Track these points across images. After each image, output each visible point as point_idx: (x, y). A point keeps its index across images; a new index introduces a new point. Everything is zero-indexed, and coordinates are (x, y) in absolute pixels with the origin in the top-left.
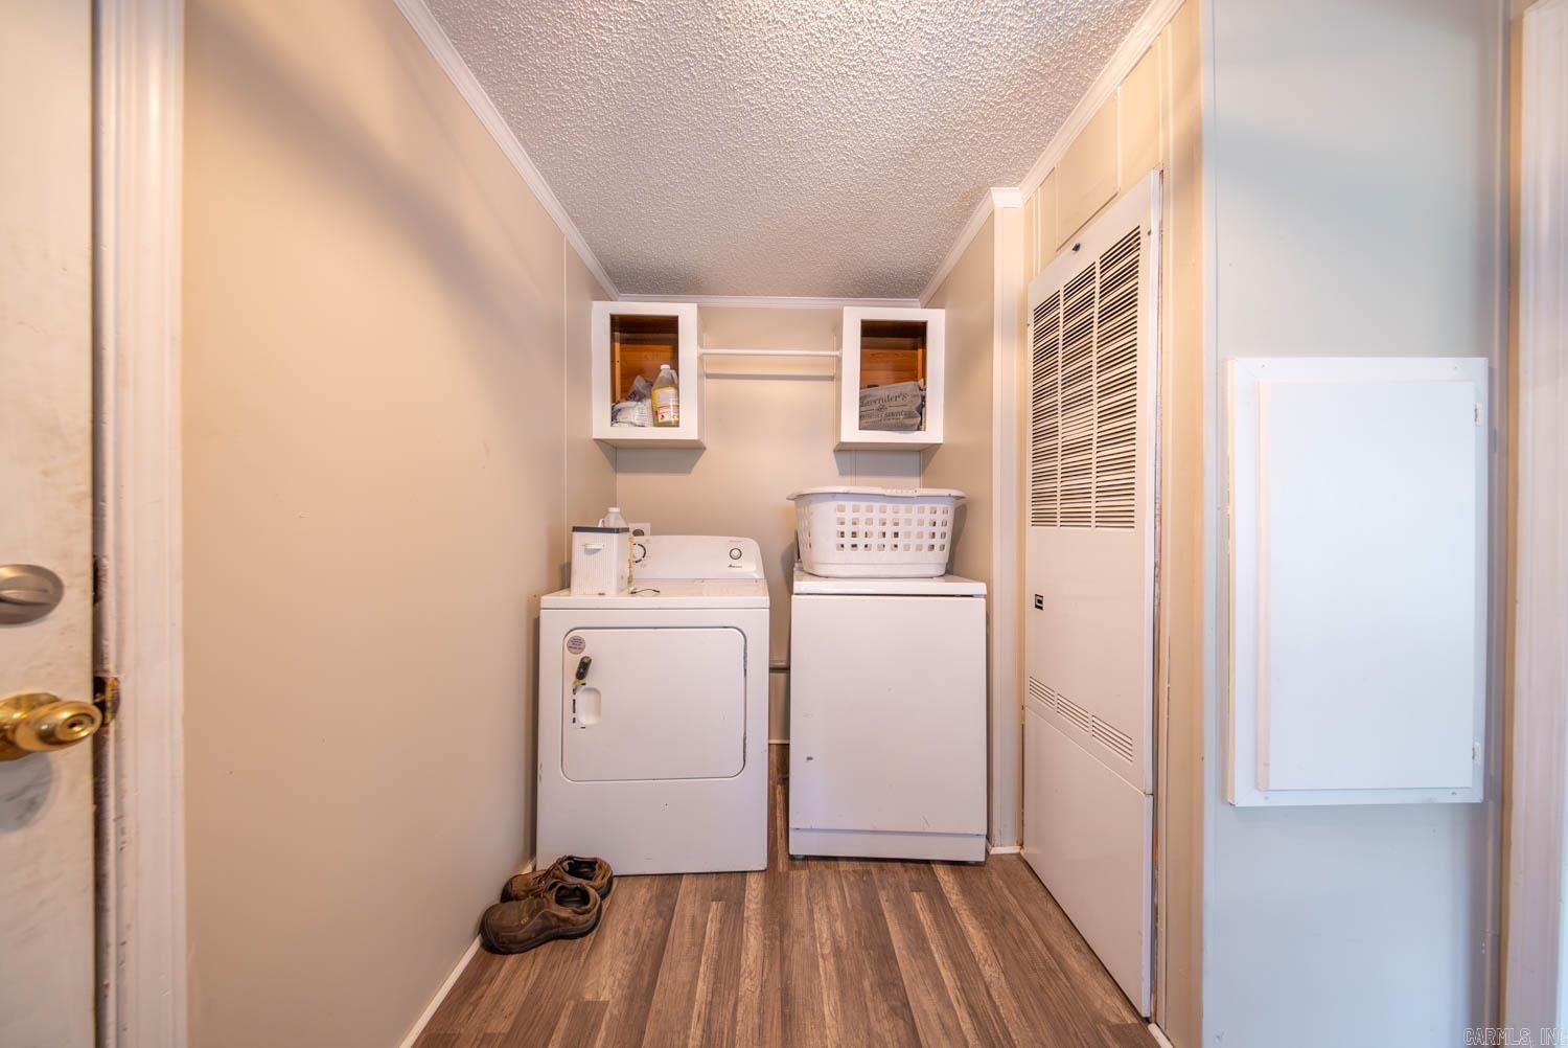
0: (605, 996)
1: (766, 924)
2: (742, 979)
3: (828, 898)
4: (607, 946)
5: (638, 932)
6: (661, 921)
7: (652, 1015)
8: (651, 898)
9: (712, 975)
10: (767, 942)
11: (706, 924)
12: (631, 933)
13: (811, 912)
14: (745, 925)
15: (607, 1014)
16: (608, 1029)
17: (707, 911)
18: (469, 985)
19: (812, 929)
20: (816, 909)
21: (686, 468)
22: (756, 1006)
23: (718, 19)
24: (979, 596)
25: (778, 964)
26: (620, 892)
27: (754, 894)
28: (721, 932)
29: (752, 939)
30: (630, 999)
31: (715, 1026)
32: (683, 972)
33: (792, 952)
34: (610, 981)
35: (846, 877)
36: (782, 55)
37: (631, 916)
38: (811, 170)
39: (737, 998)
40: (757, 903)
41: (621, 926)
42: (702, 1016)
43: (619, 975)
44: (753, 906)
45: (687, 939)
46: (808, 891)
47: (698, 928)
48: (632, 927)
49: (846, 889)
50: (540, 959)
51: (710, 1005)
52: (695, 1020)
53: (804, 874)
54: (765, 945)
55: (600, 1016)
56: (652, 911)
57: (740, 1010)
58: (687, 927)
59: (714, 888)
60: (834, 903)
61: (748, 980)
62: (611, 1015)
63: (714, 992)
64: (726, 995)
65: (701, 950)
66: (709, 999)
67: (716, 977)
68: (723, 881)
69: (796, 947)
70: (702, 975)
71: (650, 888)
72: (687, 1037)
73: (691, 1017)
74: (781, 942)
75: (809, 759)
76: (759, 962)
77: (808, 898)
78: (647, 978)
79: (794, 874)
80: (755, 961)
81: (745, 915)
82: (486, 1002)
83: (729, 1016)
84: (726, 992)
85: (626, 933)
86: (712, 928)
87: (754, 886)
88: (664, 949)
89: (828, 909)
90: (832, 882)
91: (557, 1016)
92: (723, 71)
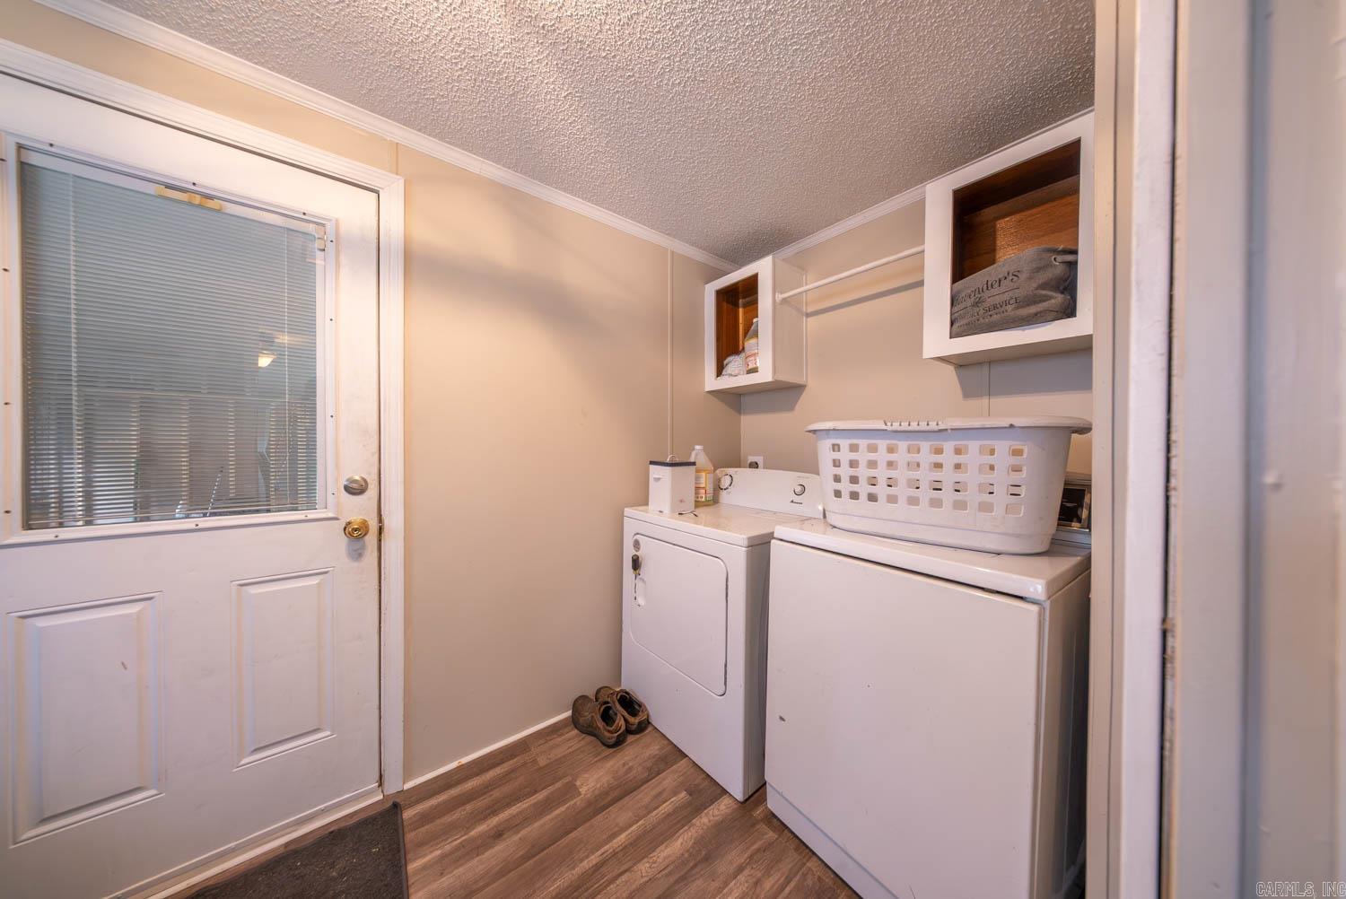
0: (583, 790)
1: (700, 842)
2: (646, 860)
3: (767, 873)
4: (610, 764)
5: (631, 769)
6: (646, 775)
7: (588, 824)
8: (656, 755)
9: (635, 837)
10: (686, 855)
11: (667, 801)
12: (627, 767)
13: (740, 869)
14: (686, 828)
15: (572, 802)
16: (568, 808)
17: (675, 793)
18: (554, 730)
19: (726, 884)
20: (746, 872)
21: (790, 407)
22: (634, 887)
23: (604, 57)
24: (1034, 602)
25: (677, 876)
26: (645, 738)
27: (716, 812)
28: (669, 815)
29: (680, 840)
30: (590, 803)
31: (603, 870)
32: (624, 818)
33: (693, 881)
34: (593, 784)
35: (805, 875)
36: (659, 32)
37: (636, 757)
38: (777, 84)
39: (631, 867)
40: (710, 821)
41: (626, 759)
42: (605, 855)
43: (598, 786)
44: (705, 820)
45: (647, 800)
46: (758, 850)
47: (659, 799)
48: (630, 764)
49: (792, 884)
50: (583, 743)
51: (615, 854)
52: (599, 853)
53: (771, 835)
54: (683, 855)
55: (572, 798)
56: (649, 764)
57: (624, 878)
58: (654, 793)
59: (696, 783)
60: (768, 884)
61: (648, 865)
62: (575, 803)
63: (625, 848)
64: (626, 860)
65: (645, 816)
66: (618, 850)
67: (635, 841)
68: (706, 783)
69: (699, 882)
70: (629, 831)
71: (662, 749)
72: (587, 857)
73: (600, 848)
74: (695, 865)
75: (782, 719)
76: (667, 862)
77: (751, 857)
78: (606, 801)
79: (763, 827)
80: (665, 858)
81: (694, 821)
82: (551, 743)
83: (615, 874)
84: (629, 858)
85: (624, 765)
86: (666, 808)
87: (722, 807)
88: (628, 794)
89: (756, 883)
90: (786, 866)
91: (560, 779)
92: (641, 83)
